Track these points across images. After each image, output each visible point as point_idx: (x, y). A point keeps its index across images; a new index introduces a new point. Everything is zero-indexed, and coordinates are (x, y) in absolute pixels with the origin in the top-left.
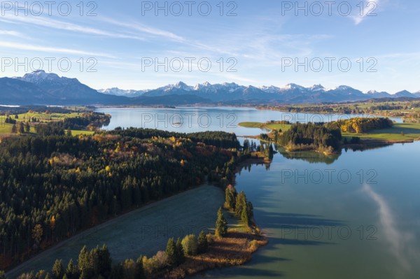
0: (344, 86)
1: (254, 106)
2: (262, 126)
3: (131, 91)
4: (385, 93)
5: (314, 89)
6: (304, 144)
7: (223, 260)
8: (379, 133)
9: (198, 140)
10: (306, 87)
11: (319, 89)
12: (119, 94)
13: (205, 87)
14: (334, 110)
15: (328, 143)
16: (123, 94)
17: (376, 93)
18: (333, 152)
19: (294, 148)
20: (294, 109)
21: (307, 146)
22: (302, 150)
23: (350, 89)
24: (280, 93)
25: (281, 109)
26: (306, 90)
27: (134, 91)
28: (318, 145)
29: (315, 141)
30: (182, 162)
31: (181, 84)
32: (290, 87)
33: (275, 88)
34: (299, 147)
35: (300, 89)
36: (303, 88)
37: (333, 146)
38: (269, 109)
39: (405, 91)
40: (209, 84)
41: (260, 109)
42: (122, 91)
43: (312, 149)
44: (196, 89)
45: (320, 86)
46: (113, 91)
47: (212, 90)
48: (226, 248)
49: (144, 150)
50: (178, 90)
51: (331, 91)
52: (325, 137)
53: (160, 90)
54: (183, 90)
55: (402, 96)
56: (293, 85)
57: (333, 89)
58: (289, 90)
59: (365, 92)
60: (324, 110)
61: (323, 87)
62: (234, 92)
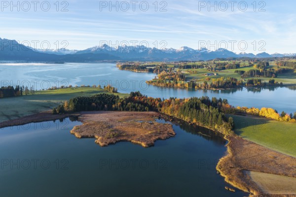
4: (252, 54)
5: (201, 50)
11: (204, 51)
17: (246, 54)
23: (225, 51)
26: (195, 51)
32: (183, 49)
35: (191, 50)
36: (193, 50)
45: (205, 49)
46: (61, 51)
53: (89, 50)
56: (185, 48)
58: (182, 51)
61: (207, 49)
62: (143, 52)
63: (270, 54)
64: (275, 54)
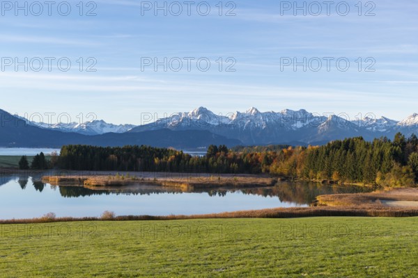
3: (126, 125)
31: (203, 111)
42: (112, 126)
47: (257, 124)
62: (302, 129)
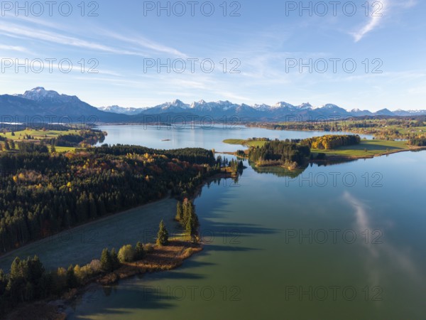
0: (330, 105)
1: (244, 124)
2: (243, 143)
4: (367, 111)
5: (302, 107)
6: (273, 160)
7: (155, 266)
8: (345, 149)
9: (174, 157)
10: (294, 105)
11: (307, 108)
12: (119, 111)
13: (200, 105)
14: (316, 127)
15: (294, 159)
16: (123, 112)
17: (359, 111)
18: (296, 166)
19: (263, 163)
20: (279, 126)
21: (275, 161)
22: (269, 165)
23: (335, 108)
24: (271, 111)
25: (268, 127)
26: (295, 108)
27: (133, 109)
28: (285, 160)
29: (282, 157)
30: (147, 177)
31: (178, 101)
32: (280, 104)
33: (266, 106)
34: (267, 162)
35: (290, 107)
36: (292, 106)
37: (297, 162)
38: (257, 126)
39: (386, 110)
40: (204, 102)
41: (249, 126)
42: (122, 108)
43: (279, 164)
44: (192, 107)
45: (308, 105)
46: (114, 109)
47: (207, 109)
48: (162, 255)
49: (113, 166)
50: (175, 108)
51: (318, 109)
52: (291, 153)
53: (158, 108)
54: (179, 107)
55: (382, 114)
56: (283, 103)
57: (320, 107)
58: (279, 109)
59: (349, 110)
60: (306, 128)
61: (310, 105)
62: (228, 110)
63: (391, 111)
64: (397, 112)
